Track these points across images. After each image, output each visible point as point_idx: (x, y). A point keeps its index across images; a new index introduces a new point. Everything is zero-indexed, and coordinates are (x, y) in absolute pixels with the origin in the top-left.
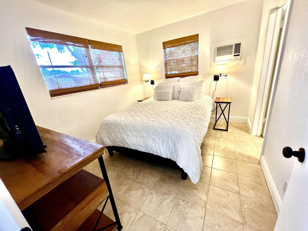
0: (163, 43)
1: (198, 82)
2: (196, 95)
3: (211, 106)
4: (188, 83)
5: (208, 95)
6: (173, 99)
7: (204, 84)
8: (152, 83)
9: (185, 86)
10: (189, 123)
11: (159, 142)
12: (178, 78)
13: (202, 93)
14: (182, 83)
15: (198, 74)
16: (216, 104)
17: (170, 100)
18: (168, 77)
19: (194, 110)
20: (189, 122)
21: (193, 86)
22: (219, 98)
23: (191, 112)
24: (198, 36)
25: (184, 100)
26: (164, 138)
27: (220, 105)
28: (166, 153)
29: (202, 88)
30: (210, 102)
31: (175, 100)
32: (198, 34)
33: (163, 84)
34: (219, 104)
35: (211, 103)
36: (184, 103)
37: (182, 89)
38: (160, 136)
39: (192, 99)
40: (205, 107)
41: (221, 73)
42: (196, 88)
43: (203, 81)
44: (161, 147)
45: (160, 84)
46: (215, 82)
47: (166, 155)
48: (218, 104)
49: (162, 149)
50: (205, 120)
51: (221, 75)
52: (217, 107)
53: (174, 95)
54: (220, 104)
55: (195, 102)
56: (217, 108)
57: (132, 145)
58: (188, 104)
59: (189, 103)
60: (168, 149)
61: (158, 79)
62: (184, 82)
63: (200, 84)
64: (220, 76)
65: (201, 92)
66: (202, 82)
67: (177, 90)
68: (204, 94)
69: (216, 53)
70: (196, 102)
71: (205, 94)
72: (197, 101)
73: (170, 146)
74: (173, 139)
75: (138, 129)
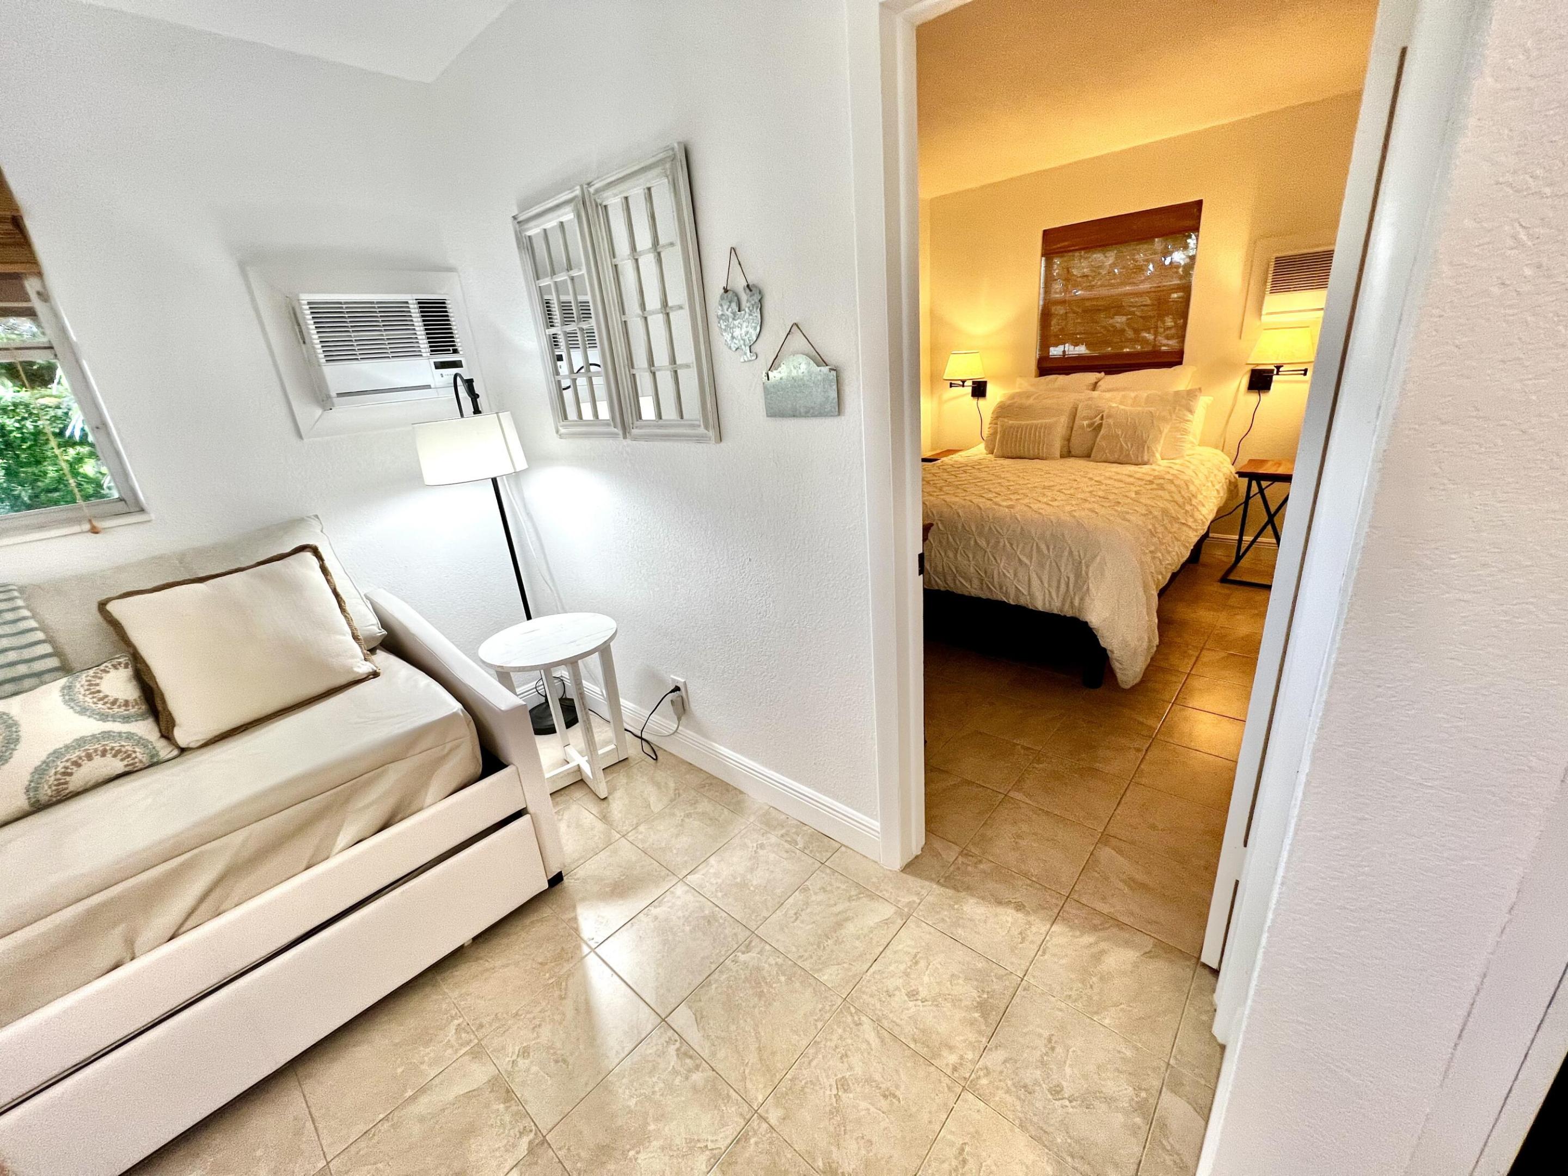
0: (1046, 233)
1: (1177, 393)
2: (1162, 442)
3: (1218, 487)
4: (1133, 394)
5: (1216, 448)
6: (1067, 453)
7: (1203, 403)
8: (979, 390)
9: (1122, 407)
10: (1128, 516)
11: (1029, 564)
12: (1092, 377)
13: (1190, 438)
14: (1108, 395)
15: (1180, 363)
16: (1246, 480)
17: (1053, 458)
18: (1046, 367)
19: (1149, 487)
20: (1128, 513)
21: (1152, 409)
22: (1262, 462)
23: (1137, 493)
24: (1200, 210)
25: (1111, 458)
26: (1045, 552)
27: (1261, 491)
28: (1047, 596)
29: (1189, 417)
30: (1216, 472)
31: (1072, 460)
32: (1200, 203)
33: (1028, 397)
34: (1259, 486)
35: (1221, 477)
36: (1114, 470)
37: (1109, 416)
38: (1035, 545)
39: (1146, 458)
40: (1193, 483)
41: (1279, 362)
42: (1165, 413)
43: (1200, 389)
44: (1034, 576)
45: (1012, 397)
46: (1253, 397)
47: (1047, 603)
48: (1254, 483)
49: (1035, 582)
50: (1183, 521)
51: (1278, 367)
52: (1248, 497)
53: (1069, 440)
54: (1264, 484)
55: (1154, 467)
56: (1246, 503)
57: (935, 571)
58: (1127, 472)
59: (1132, 468)
60: (1054, 584)
61: (1005, 379)
62: (1115, 393)
63: (1185, 401)
64: (1275, 372)
65: (1185, 432)
66: (1192, 395)
67: (1085, 423)
68: (1196, 442)
69: (1270, 280)
70: (1160, 465)
71: (1203, 443)
72: (1165, 463)
73: (1064, 574)
74: (1076, 553)
75: (963, 526)
